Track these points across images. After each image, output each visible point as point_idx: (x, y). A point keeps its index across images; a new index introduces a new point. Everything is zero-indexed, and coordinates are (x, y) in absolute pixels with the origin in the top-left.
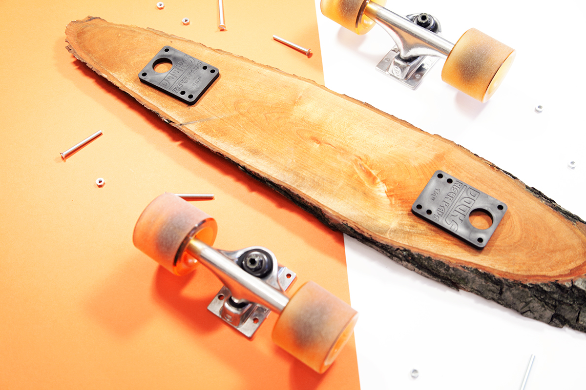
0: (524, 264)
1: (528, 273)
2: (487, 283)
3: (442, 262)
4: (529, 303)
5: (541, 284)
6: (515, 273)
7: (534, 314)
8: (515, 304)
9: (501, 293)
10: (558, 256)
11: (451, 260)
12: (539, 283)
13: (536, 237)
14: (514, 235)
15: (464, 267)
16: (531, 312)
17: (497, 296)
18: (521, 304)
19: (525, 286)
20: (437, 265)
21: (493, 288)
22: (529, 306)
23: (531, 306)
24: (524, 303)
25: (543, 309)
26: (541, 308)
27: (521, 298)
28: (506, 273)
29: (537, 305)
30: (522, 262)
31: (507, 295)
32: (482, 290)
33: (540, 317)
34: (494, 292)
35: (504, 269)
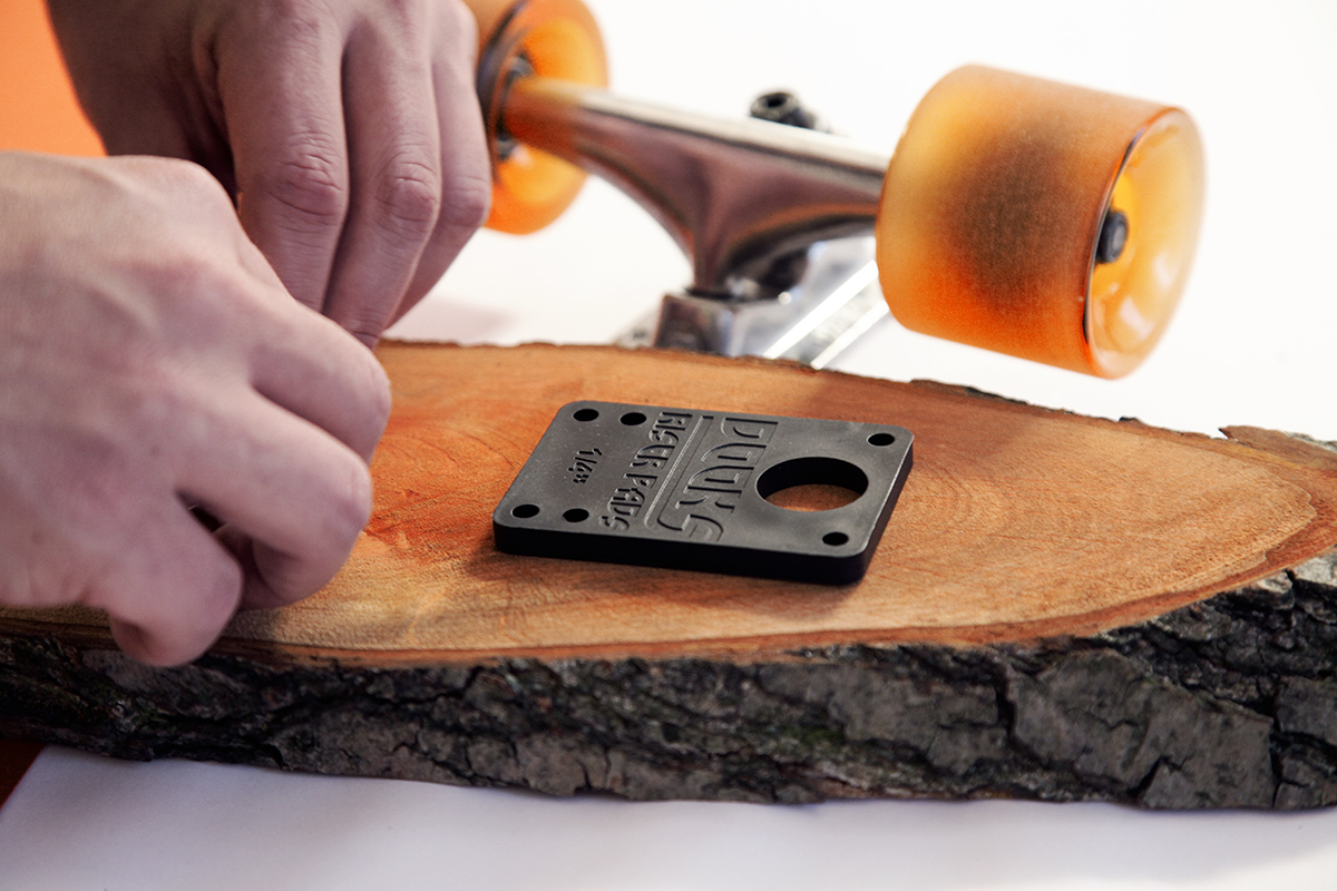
0: (1062, 583)
1: (1091, 606)
2: (927, 692)
3: (695, 663)
4: (1146, 724)
5: (1160, 620)
6: (1034, 618)
7: (1189, 776)
8: (1086, 750)
9: (1007, 713)
10: (1197, 532)
11: (735, 646)
12: (1154, 618)
13: (1074, 501)
14: (977, 514)
15: (803, 653)
16: (1175, 767)
17: (993, 740)
18: (1115, 734)
19: (1099, 644)
20: (680, 690)
21: (960, 706)
22: (1150, 735)
23: (1163, 739)
24: (1126, 729)
26: (1207, 725)
27: (1101, 705)
28: (993, 630)
29: (1179, 715)
30: (1050, 580)
31: (1038, 715)
32: (922, 737)
33: (1221, 781)
34: (976, 727)
35: (983, 618)
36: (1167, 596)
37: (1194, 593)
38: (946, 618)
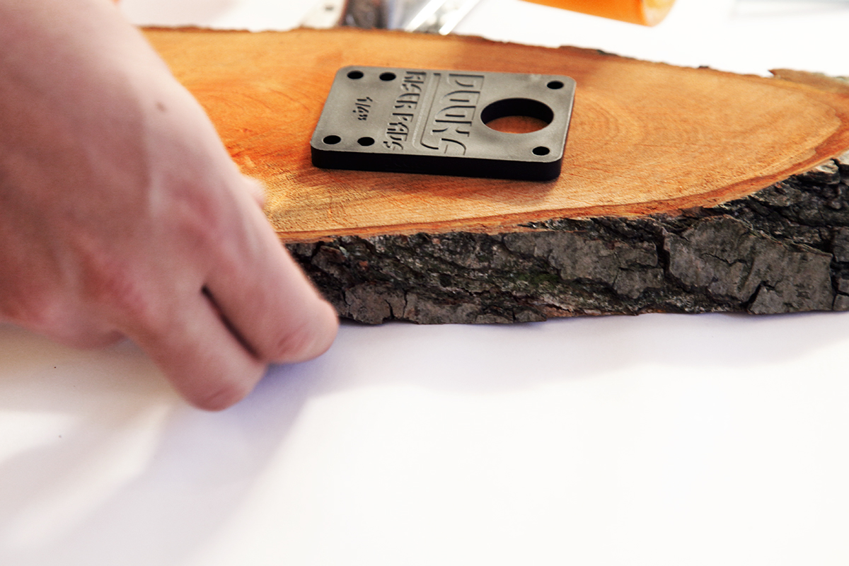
0: (688, 174)
1: (709, 188)
2: (613, 247)
3: (461, 234)
4: (752, 261)
5: (756, 194)
6: (675, 197)
7: (779, 293)
8: (715, 280)
9: (664, 258)
10: (766, 137)
11: (485, 223)
12: (752, 193)
13: (685, 121)
14: (624, 132)
15: (530, 226)
16: (771, 288)
17: (656, 276)
18: (732, 269)
19: (720, 211)
20: (451, 253)
21: (633, 255)
22: (755, 268)
23: (763, 269)
24: (739, 264)
25: (798, 256)
26: (791, 260)
27: (724, 251)
28: (650, 206)
29: (773, 255)
30: (680, 172)
31: (684, 259)
32: (610, 276)
33: (800, 295)
34: (644, 268)
35: (643, 198)
36: (757, 179)
37: (773, 177)
38: (618, 200)
